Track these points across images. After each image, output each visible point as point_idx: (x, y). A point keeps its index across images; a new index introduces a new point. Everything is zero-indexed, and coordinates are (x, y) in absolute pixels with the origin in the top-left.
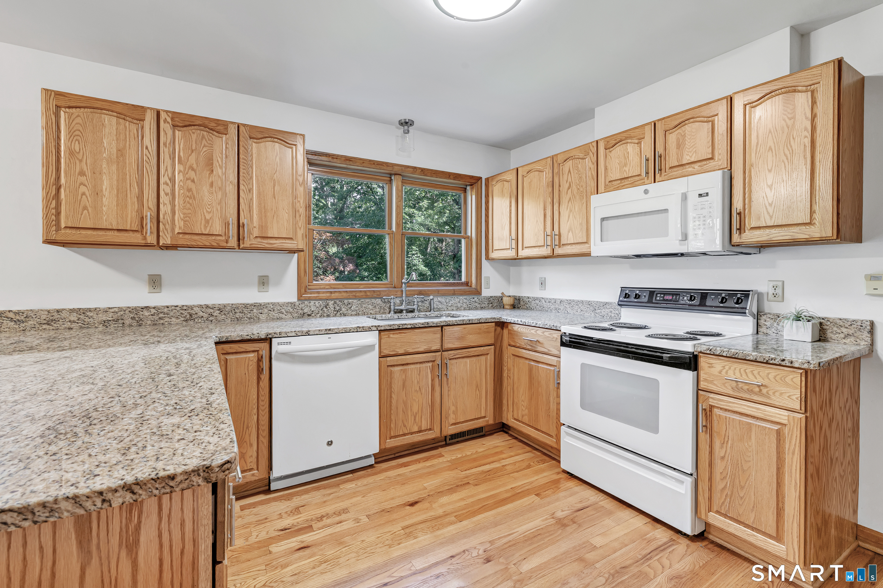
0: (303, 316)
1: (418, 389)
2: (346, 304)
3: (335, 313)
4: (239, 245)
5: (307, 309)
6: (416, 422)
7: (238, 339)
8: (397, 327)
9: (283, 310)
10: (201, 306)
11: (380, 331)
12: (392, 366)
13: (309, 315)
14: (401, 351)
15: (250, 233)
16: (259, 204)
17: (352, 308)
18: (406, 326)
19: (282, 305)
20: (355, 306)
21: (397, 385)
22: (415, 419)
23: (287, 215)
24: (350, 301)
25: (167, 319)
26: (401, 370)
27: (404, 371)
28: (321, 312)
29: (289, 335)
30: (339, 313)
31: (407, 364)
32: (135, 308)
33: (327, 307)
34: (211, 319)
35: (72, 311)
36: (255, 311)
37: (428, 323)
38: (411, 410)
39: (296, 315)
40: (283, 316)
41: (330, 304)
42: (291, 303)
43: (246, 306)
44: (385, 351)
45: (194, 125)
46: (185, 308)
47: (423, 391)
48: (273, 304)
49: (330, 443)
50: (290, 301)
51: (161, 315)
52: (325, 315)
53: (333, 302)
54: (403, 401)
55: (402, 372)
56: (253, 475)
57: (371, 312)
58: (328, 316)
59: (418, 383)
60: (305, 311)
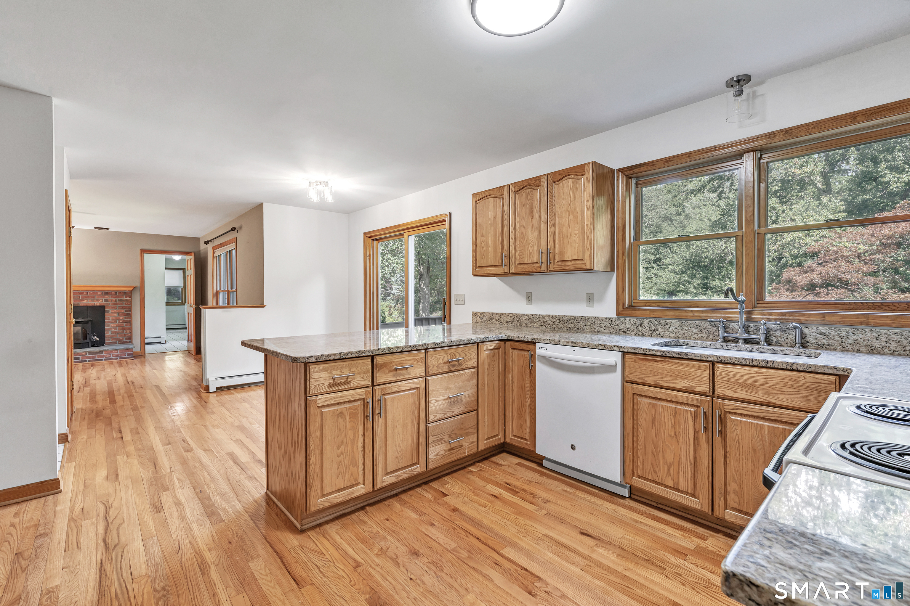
0: (619, 332)
1: (673, 434)
2: (663, 324)
3: (651, 332)
4: (547, 269)
5: (623, 325)
6: (670, 475)
7: (517, 339)
8: (642, 352)
9: (602, 325)
10: (548, 316)
11: (624, 354)
12: (639, 395)
13: (624, 332)
14: (650, 381)
15: (554, 259)
16: (559, 234)
17: (670, 330)
18: (654, 353)
19: (601, 320)
20: (673, 328)
21: (644, 418)
22: (669, 470)
23: (578, 239)
24: (668, 321)
25: (532, 324)
26: (650, 403)
27: (654, 406)
28: (636, 330)
29: (546, 342)
30: (655, 334)
31: (659, 399)
32: (519, 315)
33: (642, 325)
34: (554, 326)
35: (497, 314)
36: (581, 323)
37: (686, 354)
38: (663, 457)
39: (613, 330)
40: (602, 330)
41: (645, 322)
42: (609, 319)
43: (575, 318)
44: (630, 376)
45: (525, 187)
46: (541, 316)
47: (681, 440)
48: (595, 318)
49: (573, 447)
50: (608, 317)
51: (530, 321)
52: (640, 333)
53: (648, 321)
54: (653, 440)
55: (650, 406)
56: (527, 444)
57: (695, 336)
58: (643, 335)
59: (673, 426)
60: (621, 327)
